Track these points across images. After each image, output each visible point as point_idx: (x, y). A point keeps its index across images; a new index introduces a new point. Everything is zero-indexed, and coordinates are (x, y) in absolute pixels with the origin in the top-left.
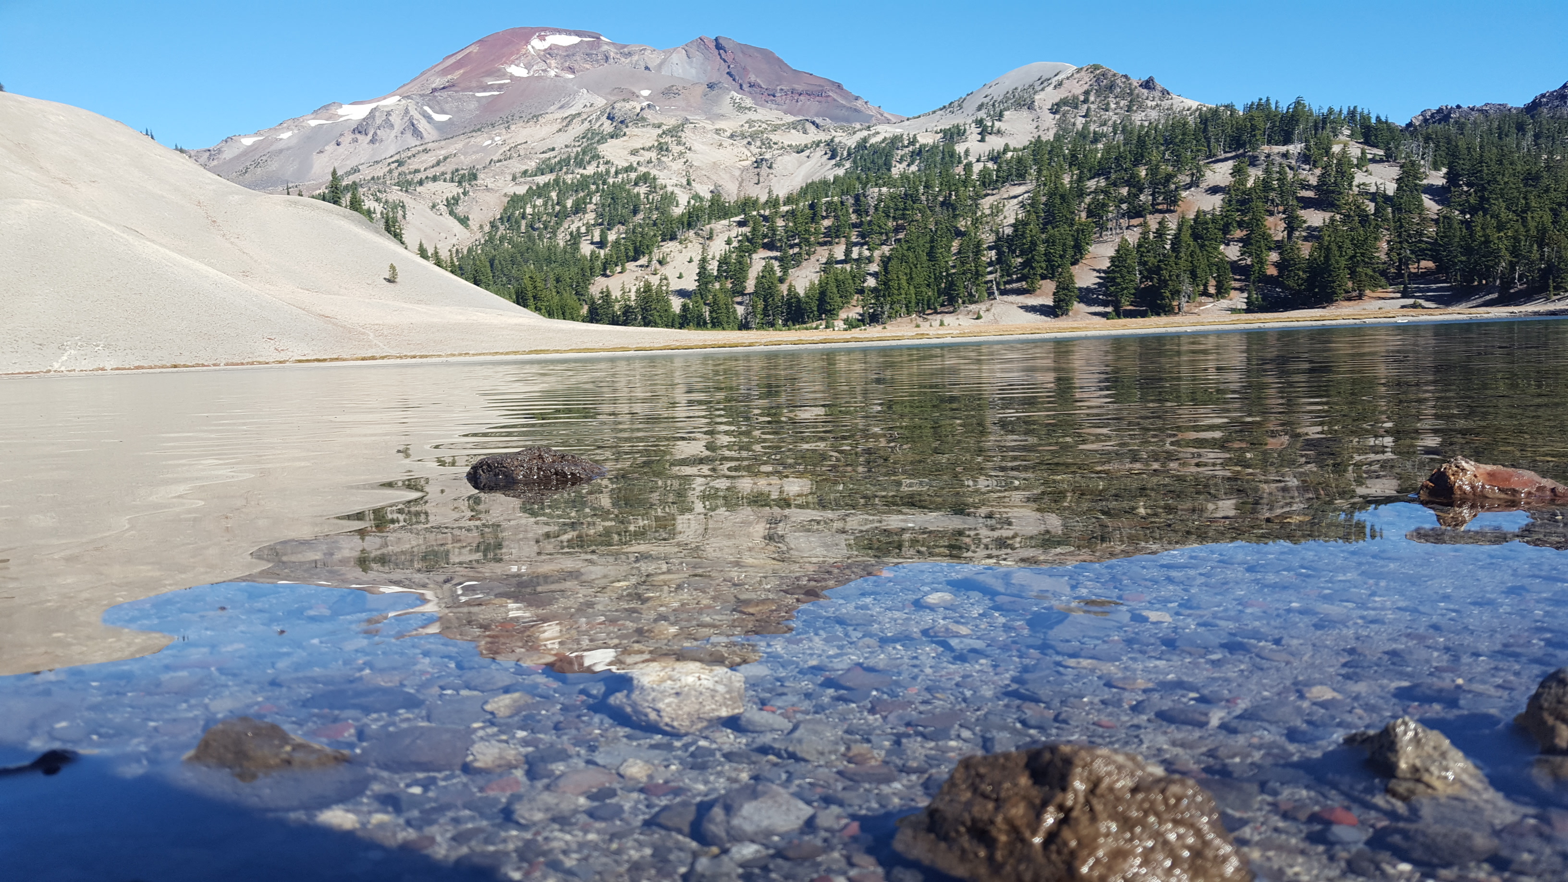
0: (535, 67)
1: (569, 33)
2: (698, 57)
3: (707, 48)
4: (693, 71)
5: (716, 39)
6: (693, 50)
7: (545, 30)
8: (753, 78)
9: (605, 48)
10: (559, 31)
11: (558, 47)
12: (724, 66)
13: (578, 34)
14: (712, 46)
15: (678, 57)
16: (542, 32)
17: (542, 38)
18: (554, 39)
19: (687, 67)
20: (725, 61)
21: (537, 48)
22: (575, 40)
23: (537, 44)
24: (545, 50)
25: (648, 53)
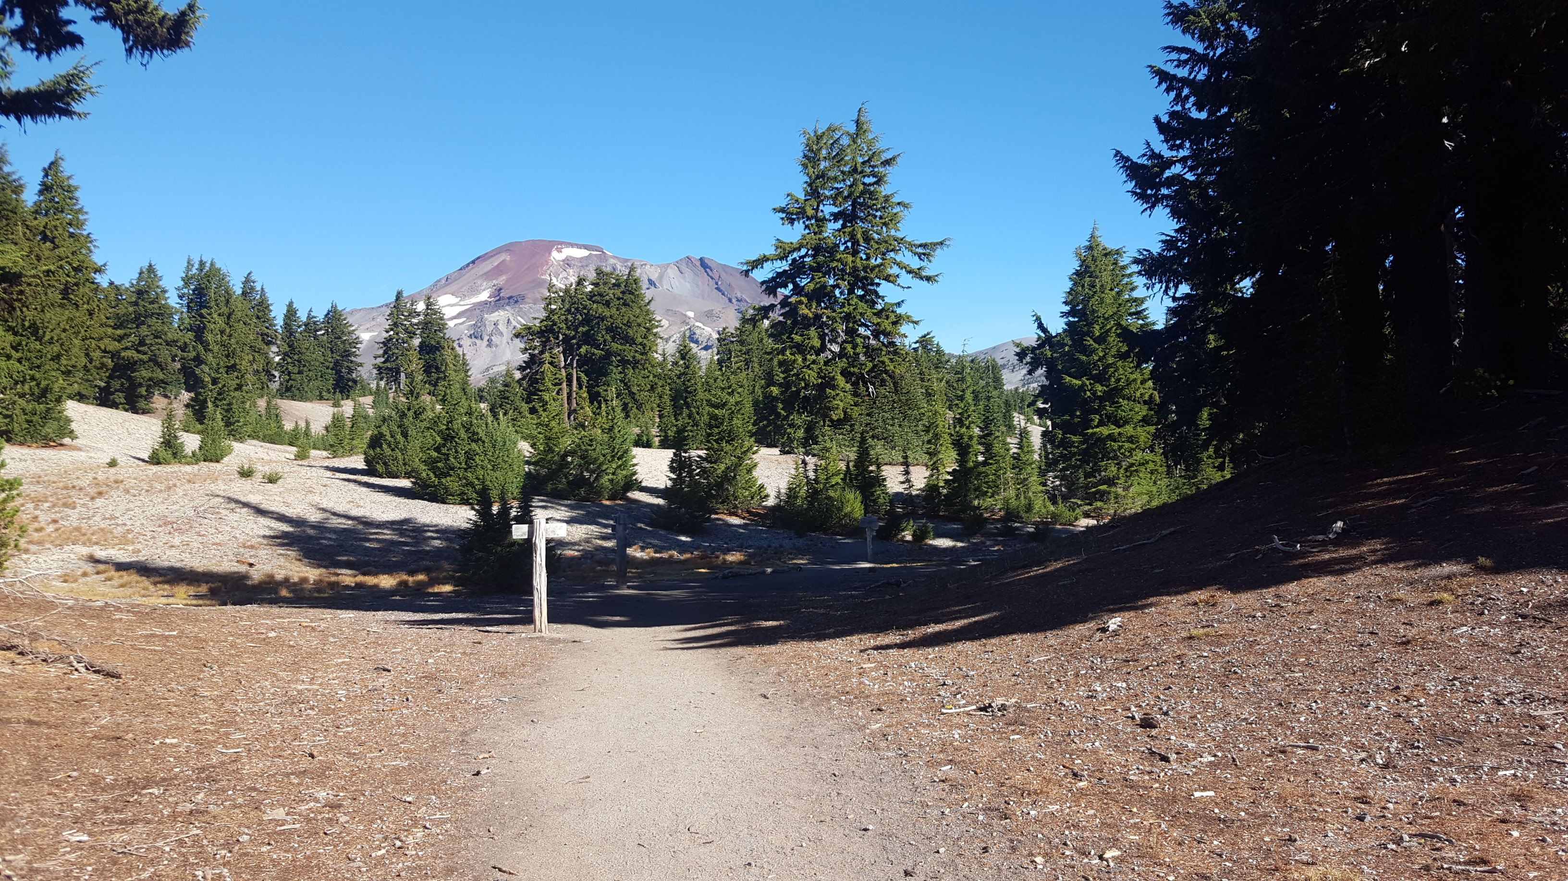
0: (561, 276)
1: (580, 246)
2: (688, 273)
3: (695, 266)
4: (688, 285)
5: (701, 259)
6: (683, 267)
7: (561, 243)
8: (739, 295)
9: (612, 261)
10: (572, 245)
11: (574, 259)
12: (712, 282)
13: (586, 247)
14: (698, 264)
15: (672, 272)
16: (560, 245)
17: (559, 251)
18: (568, 252)
19: (682, 281)
20: (712, 278)
21: (557, 259)
22: (584, 253)
23: (557, 256)
24: (563, 261)
25: (648, 267)
